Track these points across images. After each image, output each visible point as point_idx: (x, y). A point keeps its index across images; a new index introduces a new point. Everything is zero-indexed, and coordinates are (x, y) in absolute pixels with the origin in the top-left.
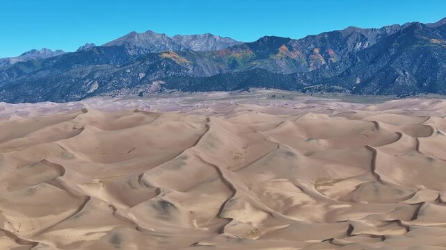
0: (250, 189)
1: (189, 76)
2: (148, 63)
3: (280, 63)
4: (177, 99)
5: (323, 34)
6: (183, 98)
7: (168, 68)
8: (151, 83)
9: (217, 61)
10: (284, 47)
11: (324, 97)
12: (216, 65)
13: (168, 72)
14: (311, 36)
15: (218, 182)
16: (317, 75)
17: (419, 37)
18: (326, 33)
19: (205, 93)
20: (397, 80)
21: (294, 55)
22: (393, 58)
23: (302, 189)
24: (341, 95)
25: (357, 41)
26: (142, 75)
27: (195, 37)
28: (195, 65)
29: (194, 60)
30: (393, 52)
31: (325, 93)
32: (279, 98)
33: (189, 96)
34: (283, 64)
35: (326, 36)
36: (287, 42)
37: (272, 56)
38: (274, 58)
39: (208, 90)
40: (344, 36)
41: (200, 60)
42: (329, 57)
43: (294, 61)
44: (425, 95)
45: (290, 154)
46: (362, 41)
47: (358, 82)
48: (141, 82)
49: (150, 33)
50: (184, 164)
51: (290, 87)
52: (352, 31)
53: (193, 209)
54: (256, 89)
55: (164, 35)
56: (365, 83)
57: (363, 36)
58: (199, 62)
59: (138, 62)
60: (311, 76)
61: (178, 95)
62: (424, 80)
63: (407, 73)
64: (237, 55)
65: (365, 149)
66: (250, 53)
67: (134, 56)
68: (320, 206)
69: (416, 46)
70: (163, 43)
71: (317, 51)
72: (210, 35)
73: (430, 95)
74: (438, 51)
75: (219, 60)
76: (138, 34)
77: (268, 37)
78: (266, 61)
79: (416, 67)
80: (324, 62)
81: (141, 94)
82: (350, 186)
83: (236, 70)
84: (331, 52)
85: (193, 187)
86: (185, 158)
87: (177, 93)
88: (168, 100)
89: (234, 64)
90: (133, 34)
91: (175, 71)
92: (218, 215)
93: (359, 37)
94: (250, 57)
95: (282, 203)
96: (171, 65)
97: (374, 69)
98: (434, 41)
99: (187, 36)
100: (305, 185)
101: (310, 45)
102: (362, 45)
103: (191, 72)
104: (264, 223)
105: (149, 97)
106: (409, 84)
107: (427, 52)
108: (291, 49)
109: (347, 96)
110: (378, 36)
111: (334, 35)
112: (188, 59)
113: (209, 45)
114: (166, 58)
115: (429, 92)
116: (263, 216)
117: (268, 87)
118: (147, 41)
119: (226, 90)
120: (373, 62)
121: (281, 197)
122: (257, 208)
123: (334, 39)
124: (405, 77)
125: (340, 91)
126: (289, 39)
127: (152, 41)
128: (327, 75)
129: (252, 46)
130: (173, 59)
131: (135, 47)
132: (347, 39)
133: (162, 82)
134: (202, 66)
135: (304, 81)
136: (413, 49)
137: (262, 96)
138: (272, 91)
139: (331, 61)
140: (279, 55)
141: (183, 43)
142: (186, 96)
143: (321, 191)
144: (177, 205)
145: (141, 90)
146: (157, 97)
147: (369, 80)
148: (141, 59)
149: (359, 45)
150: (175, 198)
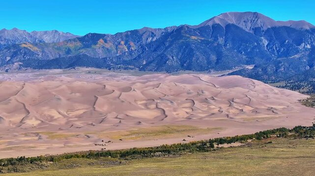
0: (37, 113)
1: (38, 59)
2: (12, 50)
3: (98, 51)
4: (29, 74)
5: (127, 32)
6: (33, 74)
7: (25, 54)
8: (13, 63)
9: (57, 49)
10: (101, 40)
11: (121, 73)
12: (57, 51)
13: (25, 57)
14: (120, 33)
15: (24, 110)
16: (120, 58)
17: (184, 35)
18: (129, 31)
19: (47, 70)
20: (167, 62)
21: (108, 46)
22: (167, 48)
23: (59, 113)
24: (132, 71)
25: (149, 36)
26: (8, 58)
27: (46, 32)
28: (43, 52)
29: (43, 48)
30: (167, 44)
31: (122, 70)
32: (93, 73)
33: (37, 72)
34: (100, 51)
35: (129, 33)
36: (103, 37)
37: (93, 46)
38: (95, 47)
39: (49, 68)
40: (141, 33)
41: (46, 49)
42: (130, 47)
43: (108, 49)
44: (183, 71)
45: (59, 99)
46: (152, 36)
47: (144, 63)
48: (8, 63)
49: (15, 30)
50: (10, 102)
51: (102, 66)
52: (146, 30)
53: (11, 120)
54: (79, 67)
55: (25, 31)
56: (148, 64)
57: (153, 33)
58: (46, 50)
59: (6, 50)
60: (116, 59)
61: (30, 71)
62: (185, 62)
63: (174, 58)
64: (71, 45)
65: (93, 97)
66: (79, 44)
67: (5, 45)
68: (65, 119)
69: (181, 41)
70: (24, 36)
71: (123, 43)
72: (56, 31)
73: (187, 71)
74: (194, 44)
75: (59, 49)
76: (7, 31)
77: (91, 34)
78: (89, 49)
79: (180, 54)
80: (127, 50)
81: (7, 71)
82: (81, 112)
83: (69, 55)
84: (132, 44)
85: (12, 112)
86: (10, 100)
87: (29, 70)
88: (24, 74)
89: (69, 51)
90: (4, 30)
91: (30, 56)
92: (21, 122)
93: (151, 34)
94: (80, 46)
95: (49, 118)
96: (27, 52)
97: (155, 55)
98: (193, 37)
99: (41, 32)
100: (62, 112)
101: (118, 39)
102: (152, 39)
103: (40, 56)
104: (39, 125)
105: (12, 72)
106: (175, 64)
107: (188, 45)
108: (106, 41)
109: (135, 72)
110: (162, 33)
111: (134, 33)
112: (39, 48)
113: (55, 38)
114: (24, 48)
115: (187, 69)
116: (39, 122)
117: (87, 66)
118: (13, 35)
119: (61, 68)
120: (155, 50)
121: (50, 116)
122: (37, 119)
123: (134, 35)
124: (173, 60)
125: (132, 69)
126: (105, 35)
127: (16, 35)
128: (126, 59)
129: (81, 39)
130: (29, 48)
131: (5, 39)
132: (142, 35)
133: (20, 63)
134: (48, 52)
135: (112, 63)
136: (179, 43)
137: (82, 72)
138: (89, 69)
139: (131, 49)
140: (97, 45)
141: (38, 37)
142: (35, 72)
143: (68, 114)
144: (4, 118)
145: (7, 68)
146: (17, 73)
147: (151, 62)
148: (8, 48)
149: (150, 39)
150: (4, 116)
